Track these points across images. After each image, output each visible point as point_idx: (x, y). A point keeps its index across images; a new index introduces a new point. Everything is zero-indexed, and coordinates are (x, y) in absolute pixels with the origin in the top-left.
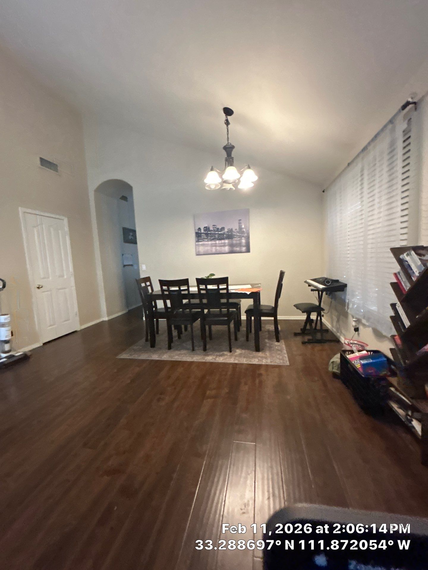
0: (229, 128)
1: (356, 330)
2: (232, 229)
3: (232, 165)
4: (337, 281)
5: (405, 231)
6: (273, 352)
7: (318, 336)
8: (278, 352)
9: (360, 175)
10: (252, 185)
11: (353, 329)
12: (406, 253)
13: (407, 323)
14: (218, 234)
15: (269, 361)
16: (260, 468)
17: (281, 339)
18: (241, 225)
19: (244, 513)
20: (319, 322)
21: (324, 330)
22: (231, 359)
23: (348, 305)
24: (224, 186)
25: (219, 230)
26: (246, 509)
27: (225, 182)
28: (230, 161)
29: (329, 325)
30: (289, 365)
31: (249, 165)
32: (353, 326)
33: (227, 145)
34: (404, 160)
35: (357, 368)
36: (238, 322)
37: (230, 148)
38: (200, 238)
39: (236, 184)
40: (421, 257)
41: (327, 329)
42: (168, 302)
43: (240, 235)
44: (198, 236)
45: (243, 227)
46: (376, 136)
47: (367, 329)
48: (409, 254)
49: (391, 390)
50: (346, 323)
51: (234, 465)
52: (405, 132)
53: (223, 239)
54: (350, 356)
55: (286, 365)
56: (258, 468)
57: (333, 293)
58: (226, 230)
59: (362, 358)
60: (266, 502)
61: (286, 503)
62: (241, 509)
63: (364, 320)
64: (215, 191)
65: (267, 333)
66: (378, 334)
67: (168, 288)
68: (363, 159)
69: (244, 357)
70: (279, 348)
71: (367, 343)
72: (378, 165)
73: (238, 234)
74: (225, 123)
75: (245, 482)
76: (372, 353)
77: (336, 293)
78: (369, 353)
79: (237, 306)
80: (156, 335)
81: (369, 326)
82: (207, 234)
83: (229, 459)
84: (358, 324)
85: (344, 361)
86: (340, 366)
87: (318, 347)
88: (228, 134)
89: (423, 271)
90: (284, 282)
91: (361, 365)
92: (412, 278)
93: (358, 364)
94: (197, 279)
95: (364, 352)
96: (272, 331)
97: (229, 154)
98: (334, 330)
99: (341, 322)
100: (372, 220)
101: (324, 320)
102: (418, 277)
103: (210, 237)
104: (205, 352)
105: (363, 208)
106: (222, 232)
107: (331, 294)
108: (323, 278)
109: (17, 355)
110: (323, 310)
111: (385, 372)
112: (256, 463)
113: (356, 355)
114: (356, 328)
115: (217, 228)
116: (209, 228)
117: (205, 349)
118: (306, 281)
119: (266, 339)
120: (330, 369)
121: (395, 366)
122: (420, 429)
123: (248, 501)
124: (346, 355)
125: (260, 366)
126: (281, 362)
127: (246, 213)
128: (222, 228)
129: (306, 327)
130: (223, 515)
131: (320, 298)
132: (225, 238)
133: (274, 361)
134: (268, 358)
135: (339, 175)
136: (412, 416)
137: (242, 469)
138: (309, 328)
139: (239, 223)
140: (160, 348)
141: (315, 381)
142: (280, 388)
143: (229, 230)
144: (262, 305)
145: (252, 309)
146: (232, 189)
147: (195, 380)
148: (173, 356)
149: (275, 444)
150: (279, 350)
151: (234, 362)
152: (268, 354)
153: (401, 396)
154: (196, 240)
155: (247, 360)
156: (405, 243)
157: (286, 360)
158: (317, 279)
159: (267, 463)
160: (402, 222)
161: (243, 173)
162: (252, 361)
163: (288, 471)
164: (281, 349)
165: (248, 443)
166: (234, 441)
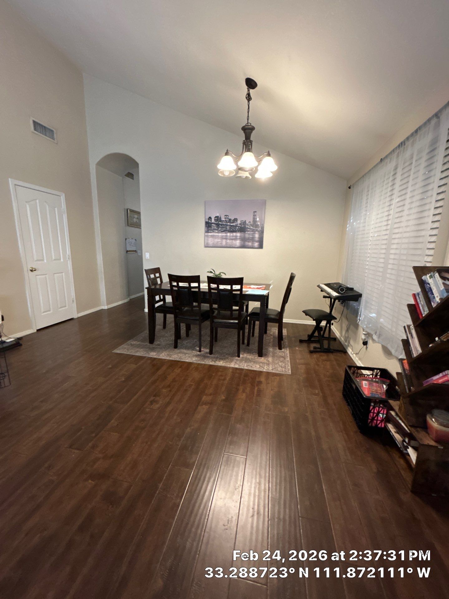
0: (250, 105)
1: (365, 343)
2: (245, 222)
3: (249, 150)
4: (352, 289)
5: (432, 246)
6: (276, 358)
7: (326, 346)
8: (281, 359)
9: (392, 174)
10: (271, 175)
11: (362, 343)
12: (430, 274)
14: (229, 226)
15: (271, 368)
16: (248, 483)
17: (285, 347)
19: (227, 529)
20: (328, 328)
21: (332, 338)
22: (232, 363)
23: (360, 317)
24: (239, 174)
25: (232, 221)
26: (229, 525)
27: (240, 169)
28: (247, 145)
29: (337, 333)
30: (291, 374)
32: (362, 339)
33: (246, 125)
34: (444, 164)
37: (249, 129)
38: (210, 228)
39: (253, 172)
40: (445, 281)
41: (335, 337)
43: (252, 229)
44: (207, 225)
45: (258, 219)
46: (416, 131)
48: (433, 277)
49: (392, 414)
50: (355, 334)
51: (221, 479)
53: (235, 231)
55: (288, 373)
56: (245, 483)
57: (347, 301)
58: (239, 222)
60: (250, 520)
61: (269, 522)
62: (224, 525)
63: (375, 336)
64: (229, 179)
65: (272, 337)
66: (387, 352)
68: (398, 156)
69: (246, 362)
70: (283, 354)
72: (414, 165)
73: (252, 228)
74: (246, 98)
75: (231, 497)
76: (378, 371)
77: (349, 302)
81: (378, 343)
82: (218, 225)
83: (217, 472)
84: (368, 338)
87: (324, 357)
88: (248, 113)
89: (445, 298)
92: (431, 304)
94: (208, 277)
97: (248, 137)
98: (343, 339)
99: (350, 331)
100: (399, 227)
101: (333, 327)
102: (438, 304)
103: (221, 228)
105: (391, 212)
106: (234, 224)
107: (343, 303)
108: (339, 283)
109: (8, 341)
110: (334, 318)
112: (245, 477)
114: (365, 341)
115: (229, 218)
116: (220, 218)
118: (319, 285)
122: (415, 458)
123: (232, 517)
125: (261, 372)
126: (283, 371)
127: (263, 204)
128: (235, 219)
129: (314, 335)
131: (332, 306)
132: (237, 230)
133: (276, 368)
134: (270, 365)
135: (370, 170)
136: (409, 444)
137: (230, 483)
138: (317, 335)
139: (254, 216)
140: (159, 345)
141: (315, 394)
142: (279, 399)
143: (242, 222)
144: (270, 309)
145: (258, 313)
146: (248, 177)
147: (192, 383)
148: (172, 355)
149: (267, 459)
150: (282, 356)
151: (235, 366)
152: (270, 361)
153: (400, 421)
154: (205, 231)
155: (248, 366)
156: (430, 259)
157: (288, 369)
158: (331, 285)
159: (256, 478)
160: (430, 235)
161: (262, 160)
162: (253, 367)
163: (276, 489)
164: (285, 355)
165: (239, 456)
166: (225, 453)
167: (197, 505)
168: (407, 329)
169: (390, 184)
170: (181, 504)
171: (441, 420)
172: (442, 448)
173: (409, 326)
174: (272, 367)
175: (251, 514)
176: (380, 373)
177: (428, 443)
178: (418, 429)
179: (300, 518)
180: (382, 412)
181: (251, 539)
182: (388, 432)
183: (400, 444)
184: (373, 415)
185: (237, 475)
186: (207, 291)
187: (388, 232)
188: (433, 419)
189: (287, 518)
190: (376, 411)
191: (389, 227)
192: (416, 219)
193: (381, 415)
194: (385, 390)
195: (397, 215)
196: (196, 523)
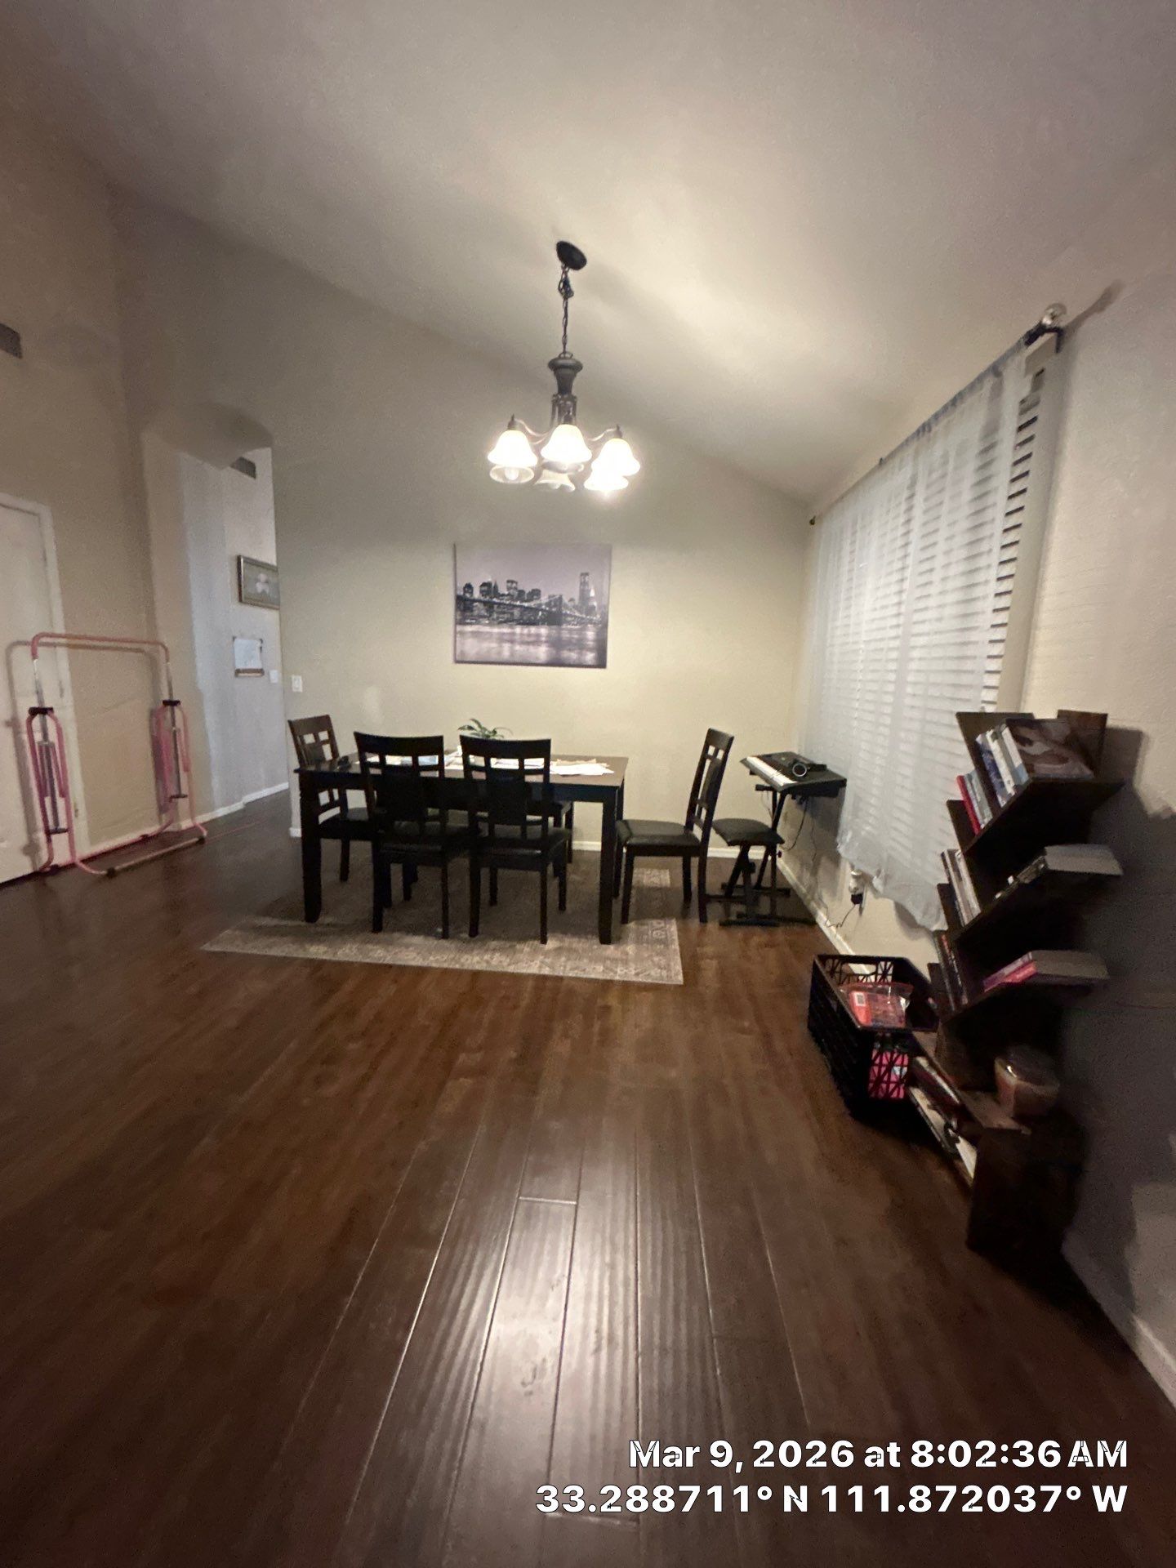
0: (569, 310)
1: (857, 899)
2: (560, 598)
3: (568, 420)
4: (822, 768)
5: (995, 665)
6: (645, 945)
7: (764, 907)
8: (658, 947)
10: (624, 484)
11: (850, 897)
12: (992, 732)
14: (519, 609)
15: (633, 972)
16: (581, 1269)
17: (672, 917)
18: (586, 588)
19: (531, 1393)
21: (779, 890)
22: (533, 964)
23: (843, 836)
24: (545, 478)
25: (526, 597)
26: (536, 1382)
27: (544, 466)
28: (565, 406)
29: (790, 876)
30: (682, 983)
31: (618, 428)
32: (849, 887)
33: (560, 357)
34: (1014, 480)
37: (568, 367)
38: (468, 614)
39: (579, 477)
40: (1024, 746)
41: (784, 886)
43: (581, 618)
44: (462, 607)
45: (592, 594)
47: (883, 901)
48: (1000, 737)
49: (920, 1066)
50: (834, 878)
51: (514, 1265)
52: (1025, 405)
53: (534, 623)
55: (675, 983)
56: (575, 1268)
57: (810, 798)
58: (544, 599)
60: (590, 1361)
61: (640, 1360)
62: (523, 1384)
63: (878, 879)
65: (634, 892)
66: (905, 918)
68: (916, 453)
69: (568, 958)
70: (661, 935)
72: (949, 479)
73: (577, 614)
74: (560, 290)
75: (540, 1309)
76: (889, 963)
77: (816, 799)
81: (885, 896)
82: (489, 606)
83: (502, 1248)
84: (863, 885)
85: (820, 985)
87: (759, 936)
88: (565, 325)
89: (1023, 786)
92: (996, 799)
94: (465, 739)
96: (648, 888)
97: (564, 387)
98: (804, 890)
99: (821, 872)
101: (780, 862)
102: (1011, 797)
103: (497, 613)
106: (532, 604)
107: (803, 800)
108: (792, 753)
110: (782, 842)
112: (574, 1255)
114: (858, 892)
115: (520, 588)
116: (496, 587)
118: (745, 759)
121: (934, 1000)
122: (974, 1164)
123: (544, 1360)
124: (827, 967)
125: (606, 985)
126: (662, 979)
127: (604, 555)
128: (533, 590)
129: (736, 881)
131: (777, 809)
132: (539, 621)
133: (645, 971)
134: (631, 964)
135: (857, 484)
136: (958, 1131)
137: (536, 1272)
138: (744, 884)
139: (581, 584)
140: (334, 925)
141: (743, 1031)
142: (654, 1049)
143: (552, 599)
146: (568, 487)
147: (427, 1023)
148: (371, 950)
149: (628, 1201)
150: (661, 940)
151: (540, 971)
152: (631, 953)
153: (940, 1080)
154: (456, 619)
155: (576, 968)
156: (991, 695)
157: (675, 970)
158: (773, 757)
159: (603, 1254)
160: (991, 642)
161: (600, 448)
162: (587, 969)
163: (654, 1274)
164: (666, 938)
165: (557, 1201)
166: (521, 1198)
167: (451, 1342)
168: (948, 859)
169: (902, 520)
170: (407, 1346)
171: (1024, 1068)
172: (1030, 1132)
173: (952, 853)
174: (635, 970)
175: (592, 1346)
176: (893, 970)
177: (1000, 1125)
178: (978, 1093)
179: (715, 1341)
180: (899, 1062)
181: (594, 1408)
182: (915, 1107)
183: (941, 1135)
184: (880, 1071)
185: (554, 1252)
186: (462, 776)
187: (900, 631)
188: (1009, 1068)
189: (684, 1344)
190: (885, 1062)
191: (901, 620)
192: (959, 603)
193: (897, 1070)
194: (904, 1009)
195: (918, 593)
196: (450, 1387)
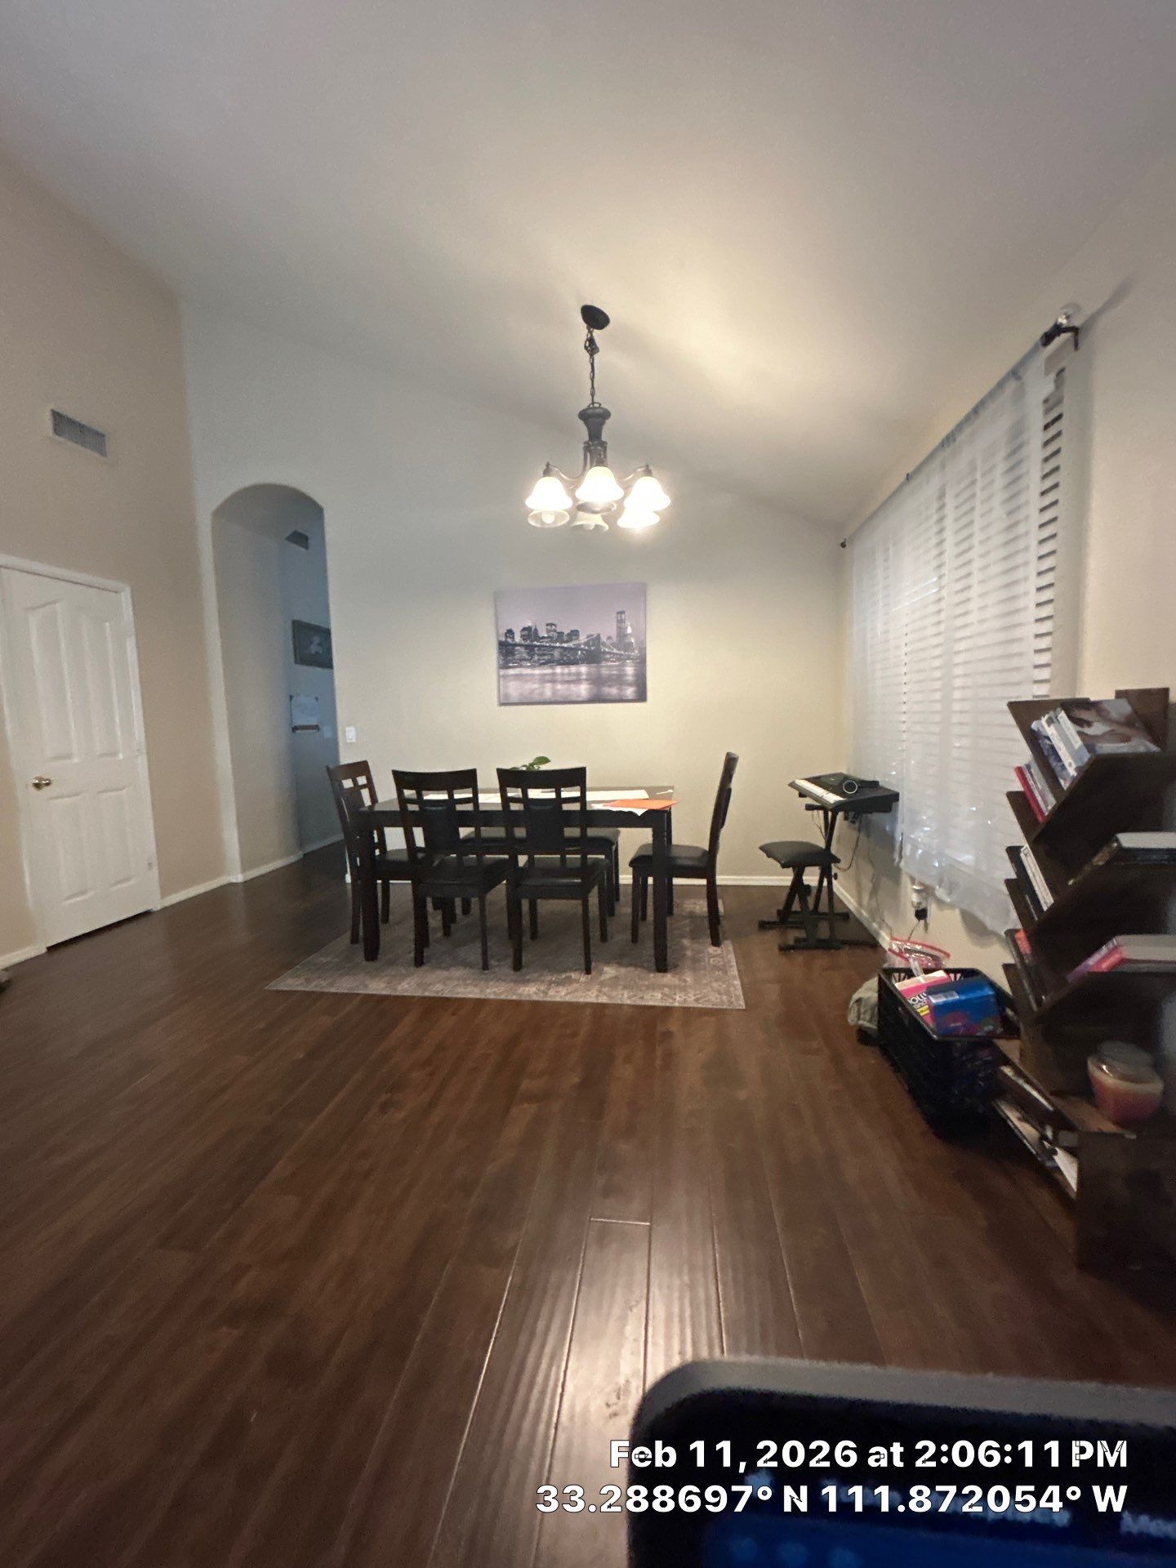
0: (595, 365)
1: (921, 914)
2: (599, 636)
3: (601, 462)
4: (874, 785)
5: (1044, 658)
6: (702, 972)
7: (824, 931)
8: (716, 973)
9: (936, 506)
10: (656, 520)
11: (914, 914)
12: (1047, 717)
13: (1046, 898)
14: (559, 650)
15: (693, 998)
16: (660, 1289)
17: (726, 939)
18: (623, 626)
19: (615, 1414)
21: (841, 914)
22: (590, 993)
23: (901, 851)
24: (579, 520)
25: (565, 638)
26: (621, 1402)
27: (582, 508)
28: (596, 450)
29: (850, 902)
30: (744, 1007)
32: (912, 903)
33: (589, 408)
34: (1045, 476)
35: (921, 1017)
36: (611, 891)
37: (597, 416)
38: (510, 658)
39: (612, 514)
40: (1083, 727)
41: (844, 911)
42: (419, 834)
43: (619, 654)
44: (504, 651)
45: (629, 631)
46: (976, 411)
47: (948, 912)
48: (1055, 720)
49: (1006, 1075)
50: (895, 895)
51: (591, 1285)
52: (1051, 402)
53: (575, 662)
54: (901, 986)
55: (737, 1007)
56: (654, 1290)
57: (864, 815)
58: (583, 639)
59: (932, 989)
62: (608, 1404)
63: (941, 890)
64: (554, 530)
65: (687, 922)
66: (976, 928)
67: (420, 795)
68: (943, 466)
69: (625, 988)
70: (719, 962)
71: (948, 951)
72: (979, 485)
73: (615, 651)
74: (586, 348)
75: (621, 1331)
76: (959, 975)
77: (869, 815)
78: (952, 975)
79: (609, 846)
80: (382, 926)
81: (951, 906)
82: (530, 649)
83: (576, 1268)
84: (927, 901)
85: (889, 1000)
86: (876, 1010)
87: (821, 959)
88: (593, 378)
89: (1087, 764)
90: (735, 785)
91: (930, 1008)
92: (1058, 781)
93: (922, 1007)
94: (502, 774)
95: (940, 974)
96: (701, 917)
97: (595, 435)
98: (865, 914)
99: (880, 893)
100: (965, 626)
101: (837, 886)
102: (1074, 778)
103: (538, 655)
104: (519, 973)
105: (944, 593)
106: (571, 645)
107: (857, 818)
108: (840, 774)
110: (837, 861)
111: (991, 1027)
112: (651, 1276)
113: (919, 981)
114: (920, 909)
115: (558, 630)
116: (536, 630)
117: (517, 966)
118: (794, 782)
119: (683, 936)
120: (852, 1018)
121: (1012, 1010)
122: (1075, 1175)
123: (628, 1381)
124: (893, 981)
125: (668, 1010)
126: (722, 1002)
127: (640, 593)
128: (572, 631)
129: (791, 907)
130: (557, 1424)
131: (829, 828)
132: (579, 660)
133: (705, 997)
134: (690, 990)
135: (885, 504)
137: (613, 1293)
138: (799, 909)
139: (618, 622)
141: (812, 1052)
142: (722, 1070)
143: (590, 638)
144: (677, 846)
145: (648, 856)
146: (601, 526)
147: (489, 1052)
148: (430, 984)
149: (704, 1222)
150: (722, 966)
151: (597, 1000)
152: (688, 979)
153: (1028, 1087)
154: (499, 664)
155: (634, 996)
157: (736, 995)
158: (822, 779)
159: (680, 1274)
160: (1037, 636)
161: (632, 486)
162: (645, 997)
163: (736, 1299)
164: (724, 965)
165: (631, 1222)
166: (592, 1219)
167: (531, 1360)
168: (1013, 853)
171: (1121, 1068)
172: (1134, 1137)
174: (695, 996)
177: (1099, 1129)
178: (1073, 1098)
183: (1036, 1148)
185: (631, 1272)
187: (940, 640)
188: (1104, 1067)
192: (1002, 601)
196: (532, 1406)
